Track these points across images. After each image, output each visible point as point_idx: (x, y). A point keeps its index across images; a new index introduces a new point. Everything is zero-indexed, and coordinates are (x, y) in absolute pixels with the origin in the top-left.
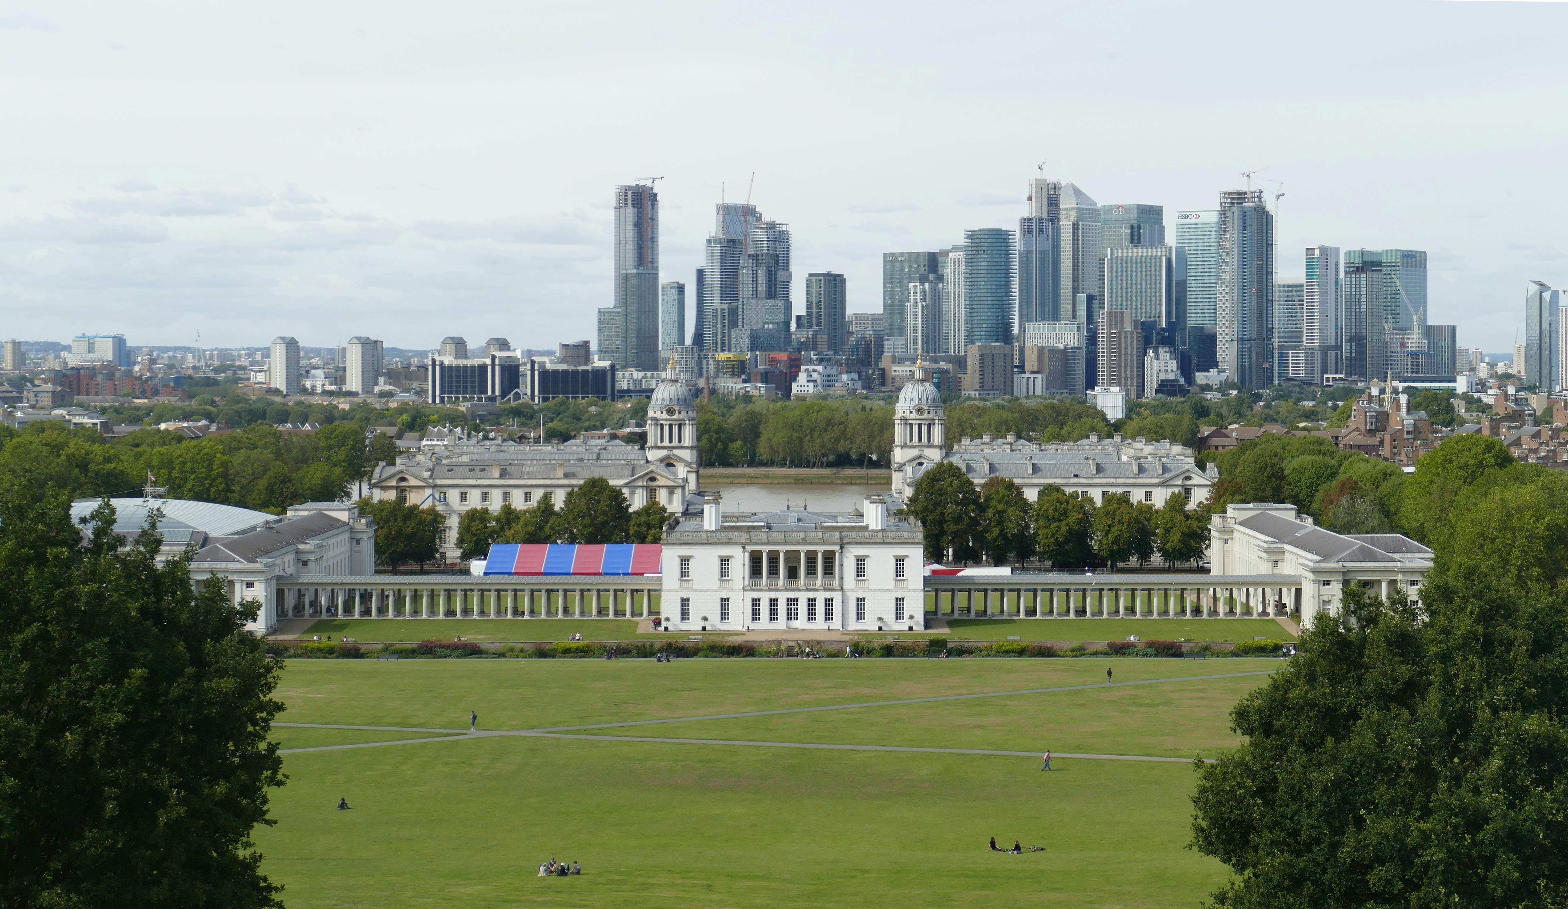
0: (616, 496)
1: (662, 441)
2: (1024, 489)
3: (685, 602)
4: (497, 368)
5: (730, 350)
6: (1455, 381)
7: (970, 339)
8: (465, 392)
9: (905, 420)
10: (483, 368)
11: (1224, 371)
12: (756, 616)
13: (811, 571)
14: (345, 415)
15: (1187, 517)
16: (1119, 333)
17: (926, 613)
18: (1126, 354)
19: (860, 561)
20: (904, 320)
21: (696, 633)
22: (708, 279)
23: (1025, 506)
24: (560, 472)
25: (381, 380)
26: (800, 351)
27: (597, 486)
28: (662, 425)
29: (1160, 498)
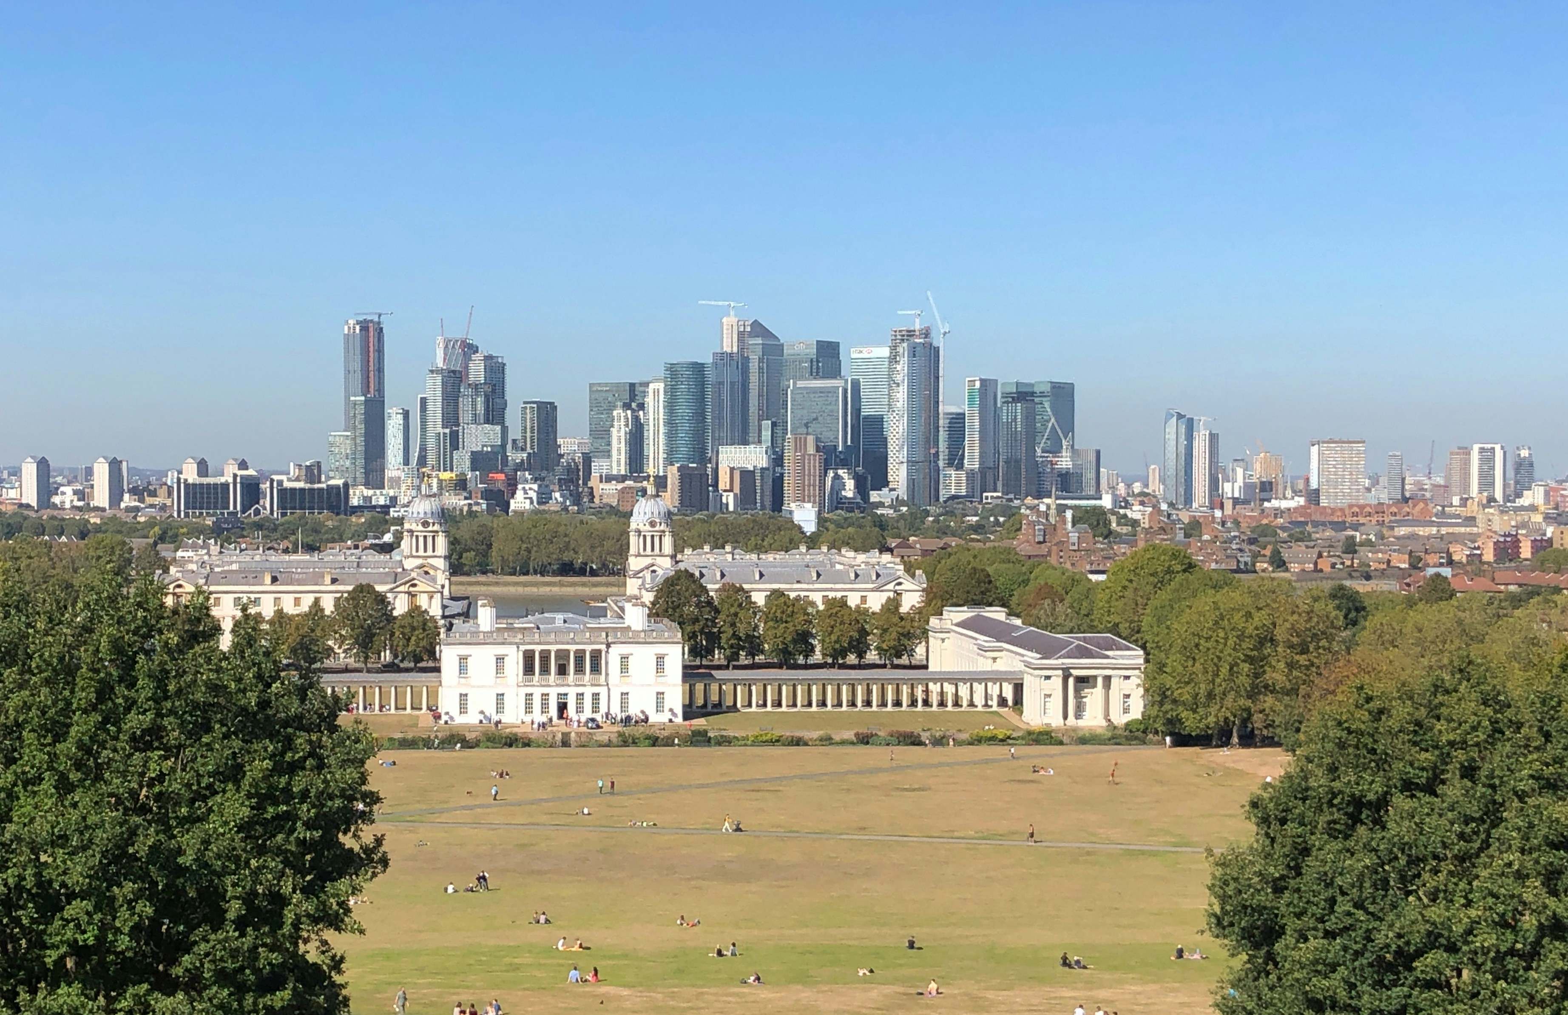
0: (381, 599)
1: (417, 551)
2: (752, 594)
3: (463, 697)
4: (238, 486)
5: (452, 470)
6: (1100, 498)
7: (669, 461)
8: (208, 508)
9: (639, 532)
10: (225, 486)
11: (894, 490)
12: (528, 709)
13: (580, 669)
14: (98, 529)
15: (902, 619)
16: (803, 456)
17: (684, 706)
18: (809, 475)
19: (624, 659)
20: (609, 444)
21: (474, 726)
22: (430, 407)
23: (756, 609)
24: (328, 580)
25: (126, 496)
26: (516, 471)
27: (364, 590)
28: (417, 537)
29: (876, 602)
